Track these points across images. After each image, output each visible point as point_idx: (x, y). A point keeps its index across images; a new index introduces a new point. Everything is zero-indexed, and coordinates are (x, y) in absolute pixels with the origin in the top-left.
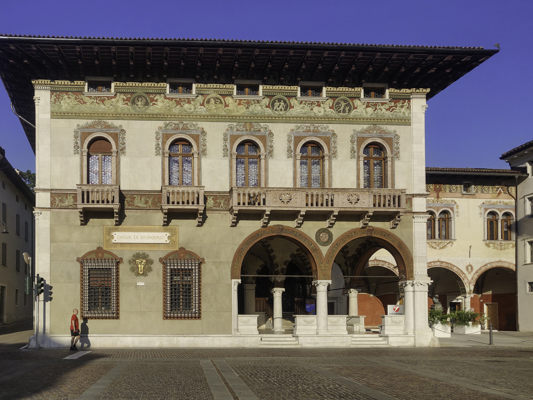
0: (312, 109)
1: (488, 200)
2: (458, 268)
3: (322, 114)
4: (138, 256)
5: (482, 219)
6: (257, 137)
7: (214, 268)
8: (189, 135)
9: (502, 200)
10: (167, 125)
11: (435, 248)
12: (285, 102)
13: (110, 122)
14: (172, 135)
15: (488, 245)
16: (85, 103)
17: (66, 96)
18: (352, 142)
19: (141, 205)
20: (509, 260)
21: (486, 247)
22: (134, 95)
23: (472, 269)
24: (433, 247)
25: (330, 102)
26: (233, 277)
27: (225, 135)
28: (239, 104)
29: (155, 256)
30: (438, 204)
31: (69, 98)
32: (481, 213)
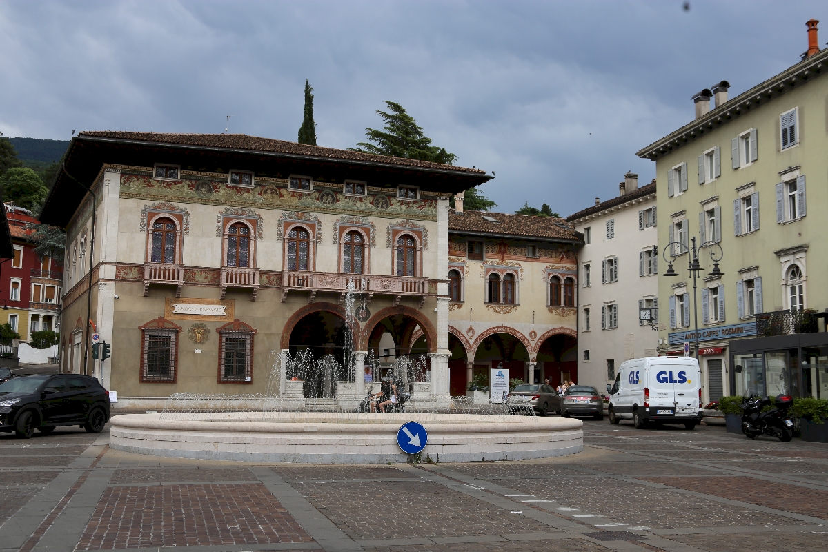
0: (355, 204)
1: (552, 264)
2: (522, 334)
3: (364, 208)
4: (196, 326)
5: (546, 283)
6: (308, 224)
7: (265, 338)
8: (247, 220)
9: (565, 265)
10: (227, 210)
11: (499, 312)
12: (332, 196)
13: (175, 204)
14: (232, 219)
15: (550, 311)
16: (153, 186)
17: (135, 179)
18: (388, 234)
19: (200, 280)
20: (571, 327)
21: (550, 313)
22: (198, 182)
23: (535, 335)
24: (497, 311)
25: (371, 199)
26: (283, 347)
27: (279, 221)
28: (293, 196)
29: (212, 328)
30: (503, 267)
31: (138, 181)
32: (544, 278)
